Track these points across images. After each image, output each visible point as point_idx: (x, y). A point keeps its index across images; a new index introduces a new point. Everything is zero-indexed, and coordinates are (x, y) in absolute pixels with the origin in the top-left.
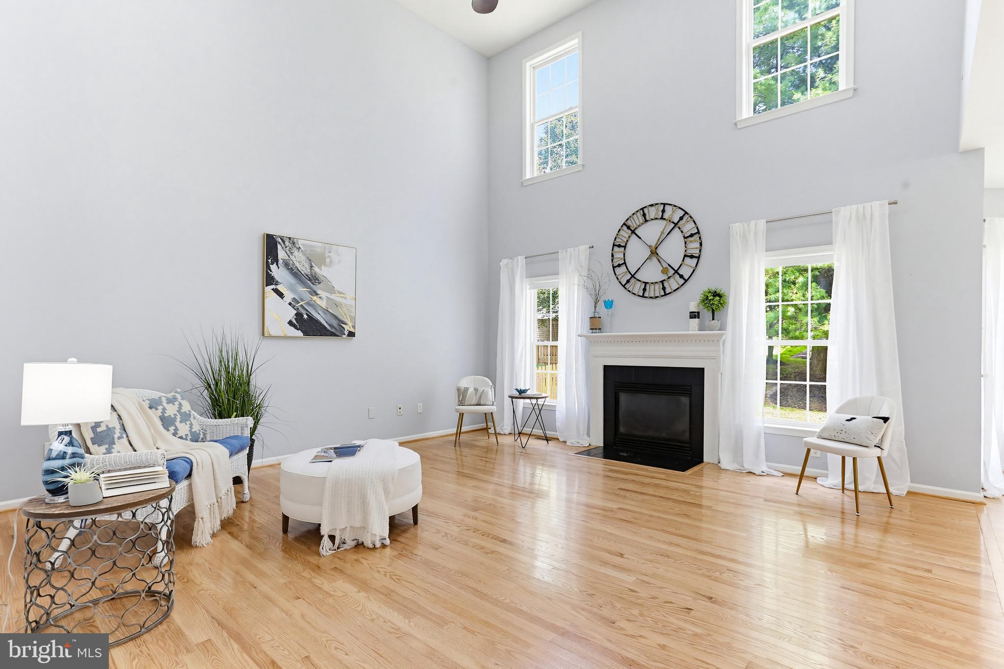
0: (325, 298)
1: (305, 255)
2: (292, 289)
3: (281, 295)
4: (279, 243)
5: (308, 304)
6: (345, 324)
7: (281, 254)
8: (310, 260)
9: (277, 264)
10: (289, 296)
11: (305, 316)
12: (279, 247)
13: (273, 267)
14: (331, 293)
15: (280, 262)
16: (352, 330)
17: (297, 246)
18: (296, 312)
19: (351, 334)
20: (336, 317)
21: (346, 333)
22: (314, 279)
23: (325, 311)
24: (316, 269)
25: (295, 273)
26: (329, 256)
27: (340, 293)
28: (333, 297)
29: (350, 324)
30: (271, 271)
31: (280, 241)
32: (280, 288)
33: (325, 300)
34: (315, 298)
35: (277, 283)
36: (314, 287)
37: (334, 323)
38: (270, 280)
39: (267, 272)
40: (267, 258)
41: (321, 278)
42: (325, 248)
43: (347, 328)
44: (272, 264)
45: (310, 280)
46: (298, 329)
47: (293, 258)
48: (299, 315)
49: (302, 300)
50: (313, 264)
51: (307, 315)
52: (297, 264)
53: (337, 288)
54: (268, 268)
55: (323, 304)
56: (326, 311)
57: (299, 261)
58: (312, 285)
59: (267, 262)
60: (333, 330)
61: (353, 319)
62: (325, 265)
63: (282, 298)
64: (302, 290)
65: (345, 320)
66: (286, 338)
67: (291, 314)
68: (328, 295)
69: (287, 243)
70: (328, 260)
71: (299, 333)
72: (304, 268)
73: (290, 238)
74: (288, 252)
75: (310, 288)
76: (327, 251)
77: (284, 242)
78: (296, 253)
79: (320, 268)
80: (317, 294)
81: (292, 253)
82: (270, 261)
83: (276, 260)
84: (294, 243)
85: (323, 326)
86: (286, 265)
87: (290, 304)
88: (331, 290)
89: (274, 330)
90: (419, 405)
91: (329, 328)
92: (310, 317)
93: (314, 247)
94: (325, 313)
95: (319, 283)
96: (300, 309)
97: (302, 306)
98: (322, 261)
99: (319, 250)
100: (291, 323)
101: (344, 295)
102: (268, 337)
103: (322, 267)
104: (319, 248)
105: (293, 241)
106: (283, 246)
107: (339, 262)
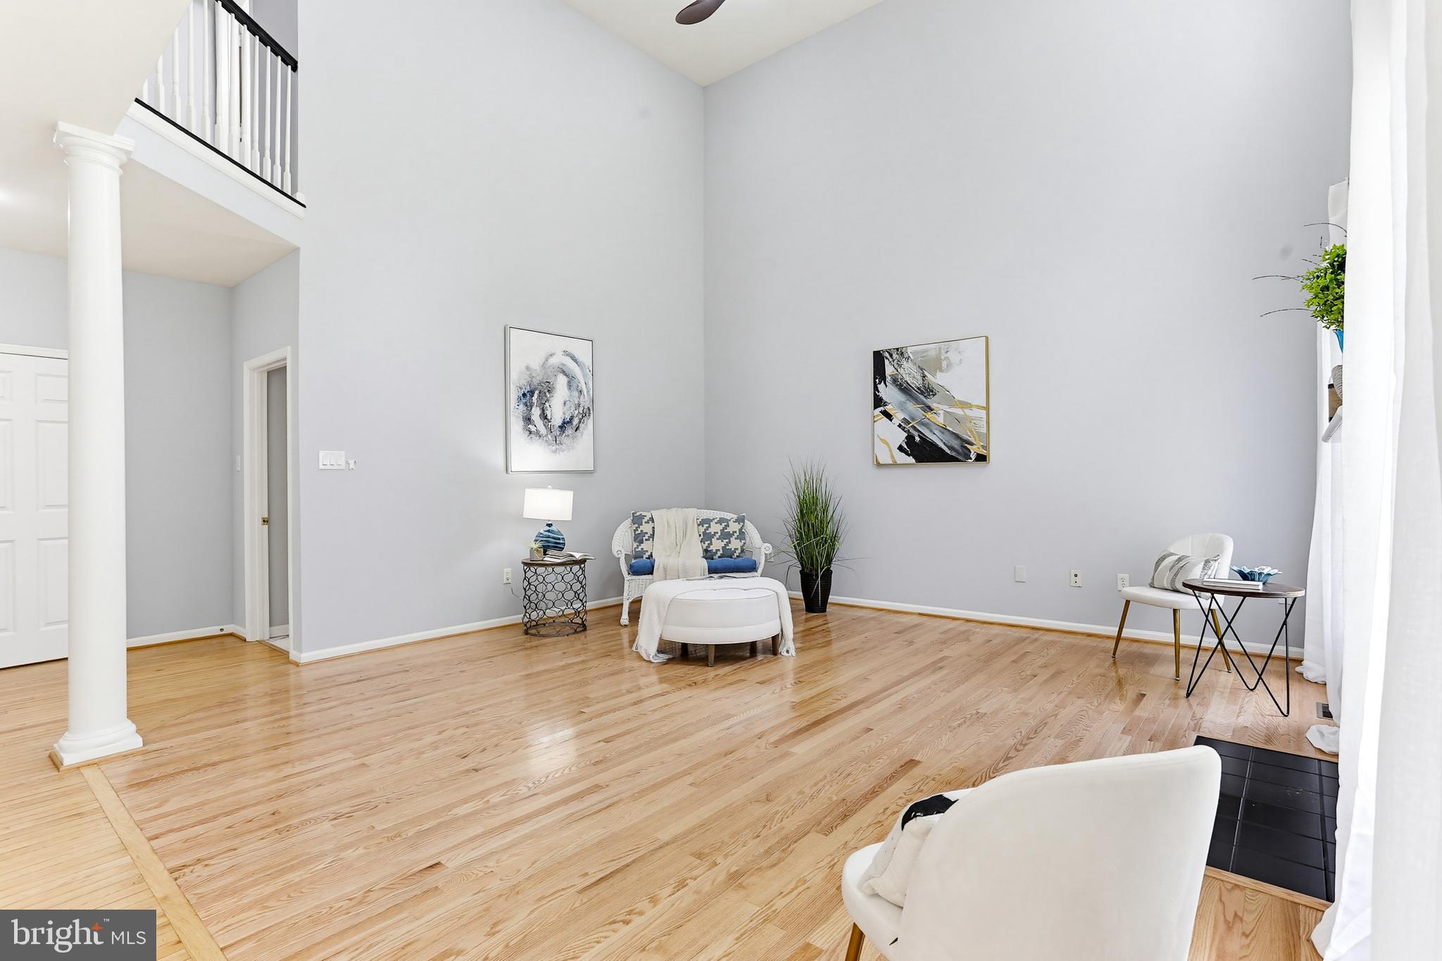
0: (941, 412)
1: (916, 364)
2: (902, 407)
3: (888, 416)
4: (887, 358)
5: (921, 423)
6: (972, 444)
7: (889, 370)
8: (922, 369)
9: (885, 383)
10: (899, 416)
11: (917, 439)
12: (887, 362)
13: (881, 387)
14: (951, 406)
15: (889, 379)
16: (983, 452)
17: (906, 356)
18: (907, 435)
19: (981, 458)
20: (957, 436)
21: (973, 457)
22: (928, 391)
23: (943, 430)
24: (930, 378)
25: (904, 389)
26: (946, 358)
27: (961, 402)
28: (952, 410)
29: (978, 443)
30: (878, 392)
31: (888, 355)
32: (888, 408)
33: (942, 416)
34: (929, 415)
35: (885, 404)
36: (929, 402)
37: (956, 444)
38: (878, 402)
39: (875, 394)
40: (875, 378)
41: (937, 388)
42: (940, 349)
43: (974, 450)
44: (880, 383)
45: (922, 393)
46: (908, 455)
47: (901, 371)
48: (910, 438)
49: (913, 419)
50: (926, 373)
51: (920, 437)
52: (907, 378)
53: (958, 397)
54: (876, 389)
55: (940, 420)
57: (910, 373)
58: (924, 399)
59: (875, 382)
60: (954, 454)
61: (983, 437)
62: (941, 371)
63: (891, 420)
64: (913, 408)
65: (972, 439)
66: (895, 465)
67: (901, 437)
68: (947, 408)
69: (895, 356)
70: (944, 364)
71: (911, 460)
72: (914, 380)
73: (897, 349)
74: (896, 366)
75: (924, 403)
76: (943, 352)
77: (891, 355)
78: (905, 364)
79: (935, 376)
80: (931, 409)
81: (900, 366)
82: (877, 380)
83: (883, 379)
84: (902, 354)
85: (941, 449)
86: (895, 381)
87: (900, 426)
88: (951, 401)
89: (884, 458)
90: (1120, 575)
91: (948, 452)
92: (924, 439)
93: (926, 351)
94: (943, 433)
95: (934, 395)
96: (912, 431)
97: (913, 427)
98: (937, 365)
99: (933, 353)
100: (901, 448)
101: (965, 405)
102: (879, 465)
103: (938, 374)
104: (932, 351)
105: (900, 352)
106: (891, 360)
107: (960, 362)
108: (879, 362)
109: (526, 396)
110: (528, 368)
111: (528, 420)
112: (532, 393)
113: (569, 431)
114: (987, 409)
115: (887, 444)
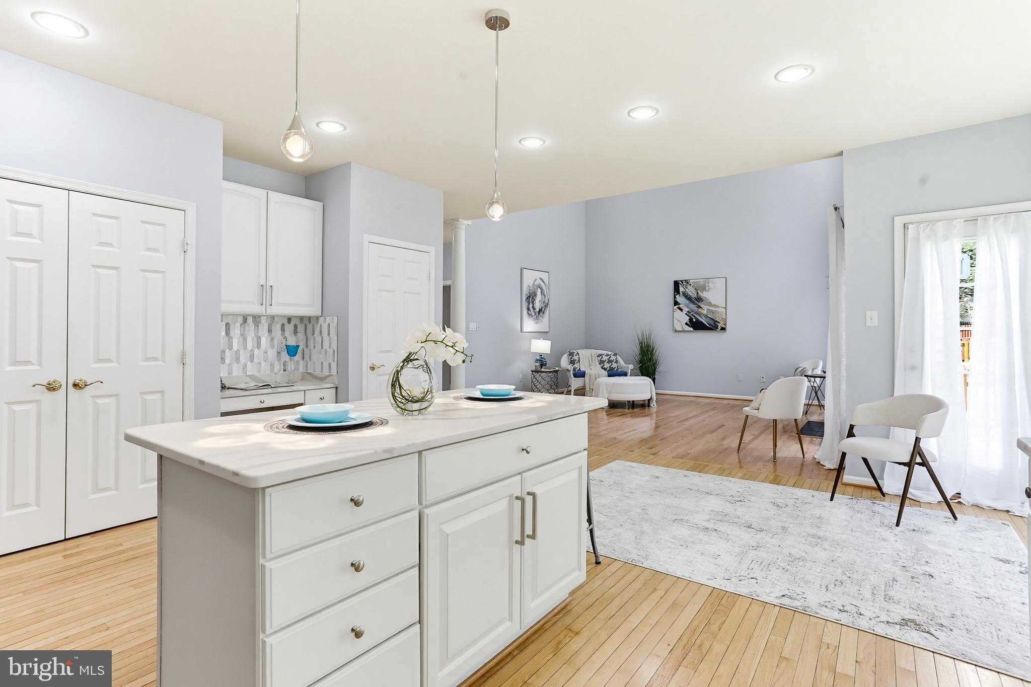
0: (706, 309)
1: (694, 287)
2: (687, 306)
3: (681, 309)
4: (680, 284)
5: (696, 313)
6: (719, 323)
7: (681, 289)
8: (697, 290)
9: (679, 295)
10: (686, 310)
11: (694, 320)
12: (680, 286)
13: (677, 297)
14: (710, 306)
15: (681, 293)
16: (724, 326)
17: (690, 283)
18: (689, 318)
19: (723, 329)
20: (712, 319)
21: (719, 328)
22: (699, 299)
24: (700, 294)
25: (689, 298)
26: (708, 286)
27: (715, 305)
28: (710, 308)
29: (722, 323)
31: (680, 282)
32: (680, 306)
33: (706, 311)
34: (700, 310)
35: (679, 304)
36: (699, 304)
37: (712, 322)
38: (676, 303)
39: (675, 300)
41: (704, 298)
42: (705, 281)
43: (720, 326)
45: (697, 300)
46: (690, 327)
47: (687, 290)
48: (691, 320)
49: (692, 311)
50: (699, 292)
52: (690, 293)
53: (713, 302)
54: (675, 297)
55: (705, 312)
56: (706, 316)
57: (691, 291)
59: (674, 294)
60: (711, 327)
61: (724, 320)
62: (706, 291)
63: (682, 311)
64: (692, 306)
65: (719, 321)
66: (683, 331)
67: (687, 319)
68: (708, 307)
69: (684, 283)
70: (707, 288)
71: (691, 329)
72: (694, 294)
73: (686, 280)
74: (685, 288)
75: (697, 304)
76: (707, 283)
77: (683, 283)
78: (689, 287)
79: (702, 293)
80: (701, 307)
81: (687, 288)
82: (676, 294)
83: (678, 293)
85: (705, 324)
86: (684, 294)
87: (686, 314)
88: (710, 304)
89: (679, 328)
91: (708, 326)
92: (697, 320)
93: (699, 282)
94: (706, 318)
95: (702, 301)
96: (692, 316)
97: (692, 315)
98: (704, 289)
99: (702, 283)
100: (686, 324)
101: (718, 307)
102: (676, 331)
103: (704, 292)
104: (702, 282)
105: (687, 282)
106: (682, 285)
107: (715, 287)
108: (676, 284)
109: (528, 298)
110: (529, 286)
111: (529, 309)
112: (530, 297)
113: (541, 314)
114: (726, 308)
115: (680, 322)
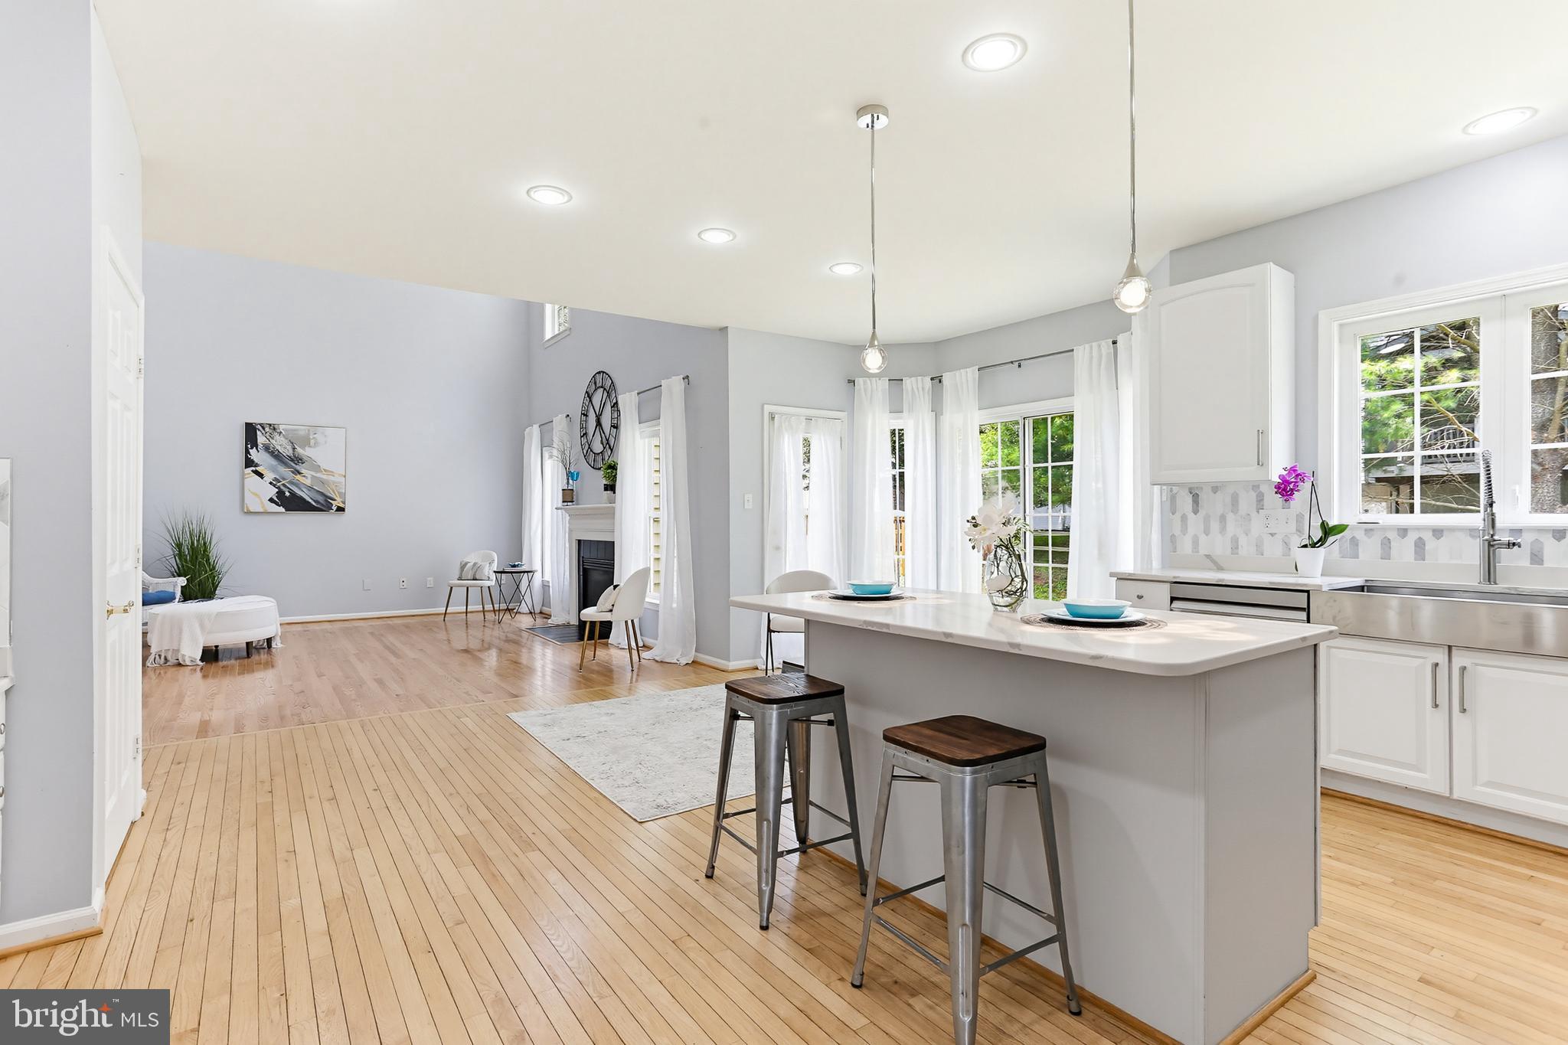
0: (309, 476)
1: (286, 439)
2: (273, 470)
3: (261, 475)
4: (259, 430)
5: (291, 483)
6: (334, 500)
7: (261, 439)
8: (292, 443)
9: (257, 449)
10: (269, 476)
11: (287, 494)
12: (258, 432)
13: (253, 452)
14: (317, 472)
15: (260, 446)
16: (342, 505)
17: (278, 431)
18: (277, 490)
19: (341, 509)
20: (322, 494)
21: (335, 508)
22: (298, 460)
24: (299, 450)
25: (276, 455)
26: (314, 438)
27: (325, 470)
28: (318, 475)
29: (339, 499)
30: (250, 455)
31: (261, 429)
32: (260, 469)
33: (310, 478)
34: (298, 477)
35: (257, 465)
36: (298, 467)
37: (321, 499)
38: (249, 463)
39: (246, 457)
40: (246, 444)
41: (305, 458)
42: (309, 431)
43: (336, 504)
44: (252, 448)
45: (292, 460)
46: (280, 506)
47: (273, 442)
48: (280, 493)
49: (284, 479)
50: (296, 446)
51: (289, 492)
52: (279, 448)
53: (323, 466)
54: (247, 452)
55: (308, 482)
56: (310, 488)
57: (280, 444)
58: (294, 465)
59: (246, 447)
60: (319, 506)
61: (343, 495)
62: (310, 447)
63: (263, 478)
64: (284, 471)
65: (335, 497)
66: (265, 513)
67: (273, 492)
68: (314, 473)
69: (267, 429)
70: (312, 442)
71: (282, 509)
72: (286, 450)
73: (270, 425)
74: (268, 437)
75: (292, 467)
76: (311, 433)
77: (264, 429)
78: (277, 437)
79: (304, 450)
80: (300, 473)
81: (272, 438)
82: (249, 446)
83: (255, 444)
84: (274, 429)
85: (308, 502)
86: (267, 448)
87: (271, 483)
88: (317, 468)
89: (254, 507)
90: (429, 579)
91: (314, 503)
92: (293, 494)
93: (295, 430)
94: (309, 490)
95: (303, 463)
96: (282, 487)
97: (284, 485)
98: (306, 442)
99: (302, 433)
100: (271, 500)
101: (331, 473)
102: (249, 513)
103: (307, 448)
104: (302, 431)
105: (273, 428)
106: (263, 432)
107: (326, 442)
108: (251, 432)
114: (345, 475)
115: (259, 497)
